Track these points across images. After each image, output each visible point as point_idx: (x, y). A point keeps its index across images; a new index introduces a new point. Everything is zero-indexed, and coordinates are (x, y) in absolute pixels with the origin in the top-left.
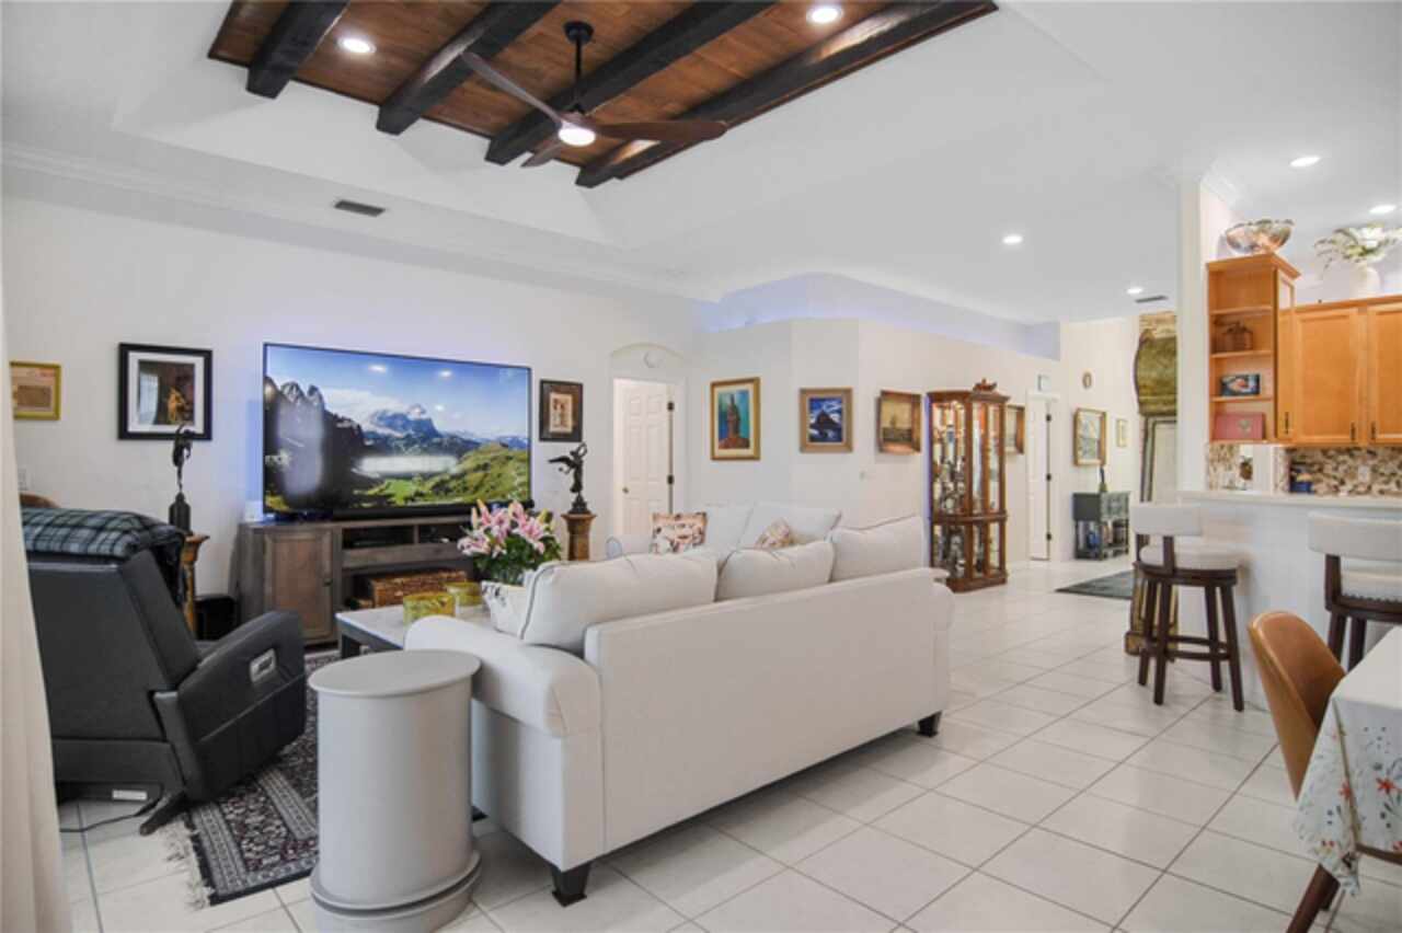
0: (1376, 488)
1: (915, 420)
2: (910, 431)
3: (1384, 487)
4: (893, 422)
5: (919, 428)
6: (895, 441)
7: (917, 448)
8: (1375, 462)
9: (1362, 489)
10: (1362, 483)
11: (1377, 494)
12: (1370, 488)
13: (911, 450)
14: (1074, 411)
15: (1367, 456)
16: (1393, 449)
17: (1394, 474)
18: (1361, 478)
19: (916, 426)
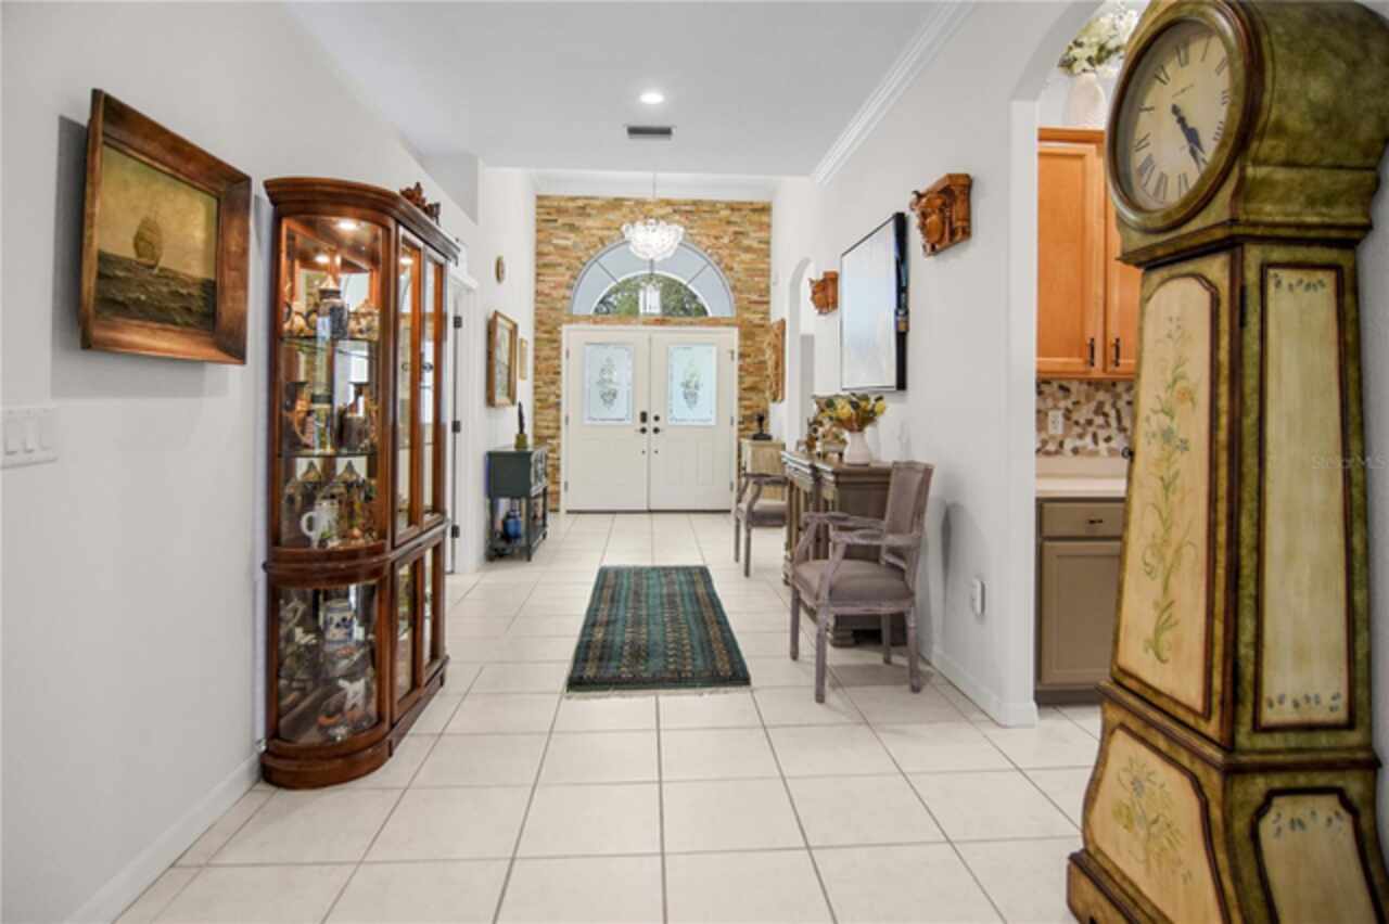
0: (1069, 444)
1: (226, 256)
2: (211, 289)
3: (1079, 443)
4: (146, 240)
5: (243, 284)
6: (156, 314)
7: (237, 353)
8: (1068, 403)
9: (1051, 447)
10: (1053, 437)
11: (1070, 454)
12: (1061, 444)
13: (213, 353)
14: (491, 316)
15: (1060, 394)
16: (1089, 383)
17: (1090, 422)
18: (1052, 431)
19: (230, 277)
